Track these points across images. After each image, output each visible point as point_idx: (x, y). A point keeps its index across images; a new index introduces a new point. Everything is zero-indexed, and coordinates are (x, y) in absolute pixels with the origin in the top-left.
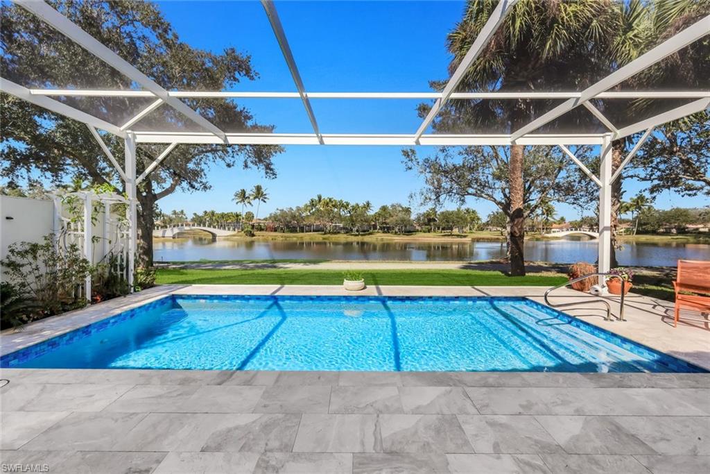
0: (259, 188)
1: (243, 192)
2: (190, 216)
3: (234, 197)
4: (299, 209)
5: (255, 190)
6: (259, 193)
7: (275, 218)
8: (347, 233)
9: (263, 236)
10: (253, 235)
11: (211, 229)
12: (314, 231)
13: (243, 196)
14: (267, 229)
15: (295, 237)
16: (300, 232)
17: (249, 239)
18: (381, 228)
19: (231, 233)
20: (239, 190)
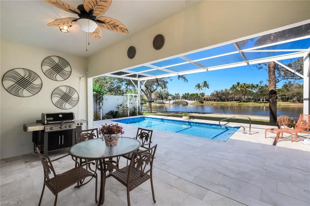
0: (205, 82)
1: (199, 85)
2: (181, 95)
3: (195, 87)
4: (226, 90)
5: (203, 83)
6: (206, 84)
7: (213, 95)
8: (255, 101)
9: (207, 103)
10: (203, 103)
11: (186, 101)
12: (235, 101)
13: (199, 86)
14: (211, 100)
15: (223, 104)
16: (227, 101)
17: (201, 104)
18: (281, 99)
19: (194, 102)
20: (197, 84)
